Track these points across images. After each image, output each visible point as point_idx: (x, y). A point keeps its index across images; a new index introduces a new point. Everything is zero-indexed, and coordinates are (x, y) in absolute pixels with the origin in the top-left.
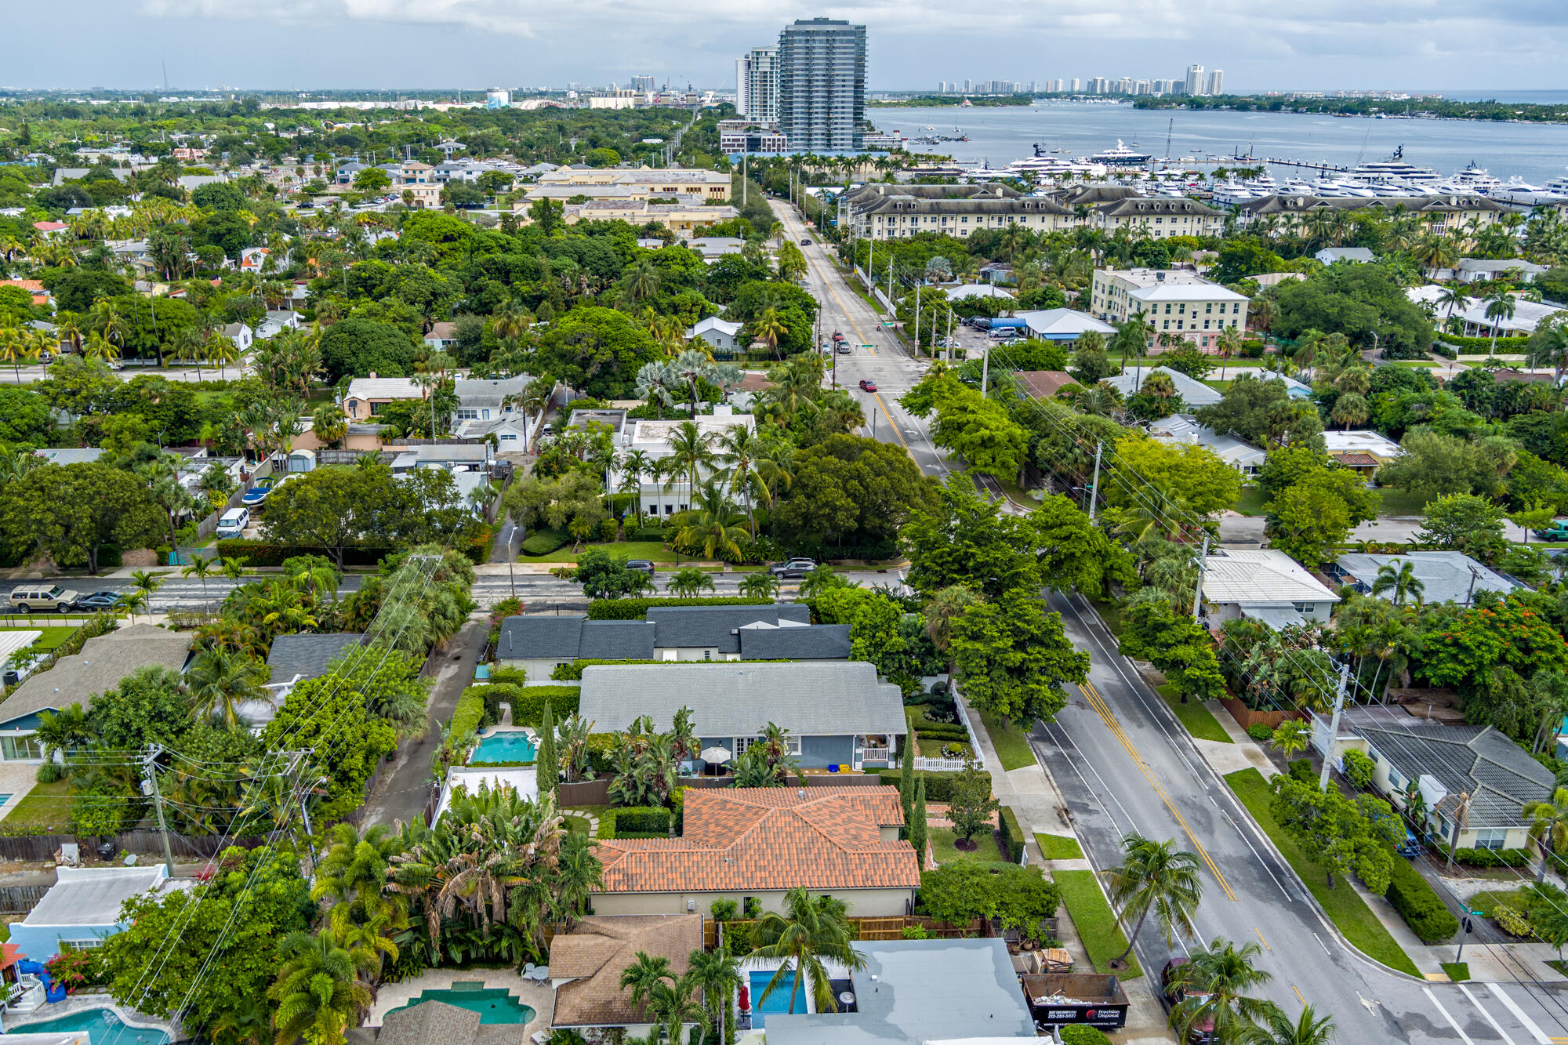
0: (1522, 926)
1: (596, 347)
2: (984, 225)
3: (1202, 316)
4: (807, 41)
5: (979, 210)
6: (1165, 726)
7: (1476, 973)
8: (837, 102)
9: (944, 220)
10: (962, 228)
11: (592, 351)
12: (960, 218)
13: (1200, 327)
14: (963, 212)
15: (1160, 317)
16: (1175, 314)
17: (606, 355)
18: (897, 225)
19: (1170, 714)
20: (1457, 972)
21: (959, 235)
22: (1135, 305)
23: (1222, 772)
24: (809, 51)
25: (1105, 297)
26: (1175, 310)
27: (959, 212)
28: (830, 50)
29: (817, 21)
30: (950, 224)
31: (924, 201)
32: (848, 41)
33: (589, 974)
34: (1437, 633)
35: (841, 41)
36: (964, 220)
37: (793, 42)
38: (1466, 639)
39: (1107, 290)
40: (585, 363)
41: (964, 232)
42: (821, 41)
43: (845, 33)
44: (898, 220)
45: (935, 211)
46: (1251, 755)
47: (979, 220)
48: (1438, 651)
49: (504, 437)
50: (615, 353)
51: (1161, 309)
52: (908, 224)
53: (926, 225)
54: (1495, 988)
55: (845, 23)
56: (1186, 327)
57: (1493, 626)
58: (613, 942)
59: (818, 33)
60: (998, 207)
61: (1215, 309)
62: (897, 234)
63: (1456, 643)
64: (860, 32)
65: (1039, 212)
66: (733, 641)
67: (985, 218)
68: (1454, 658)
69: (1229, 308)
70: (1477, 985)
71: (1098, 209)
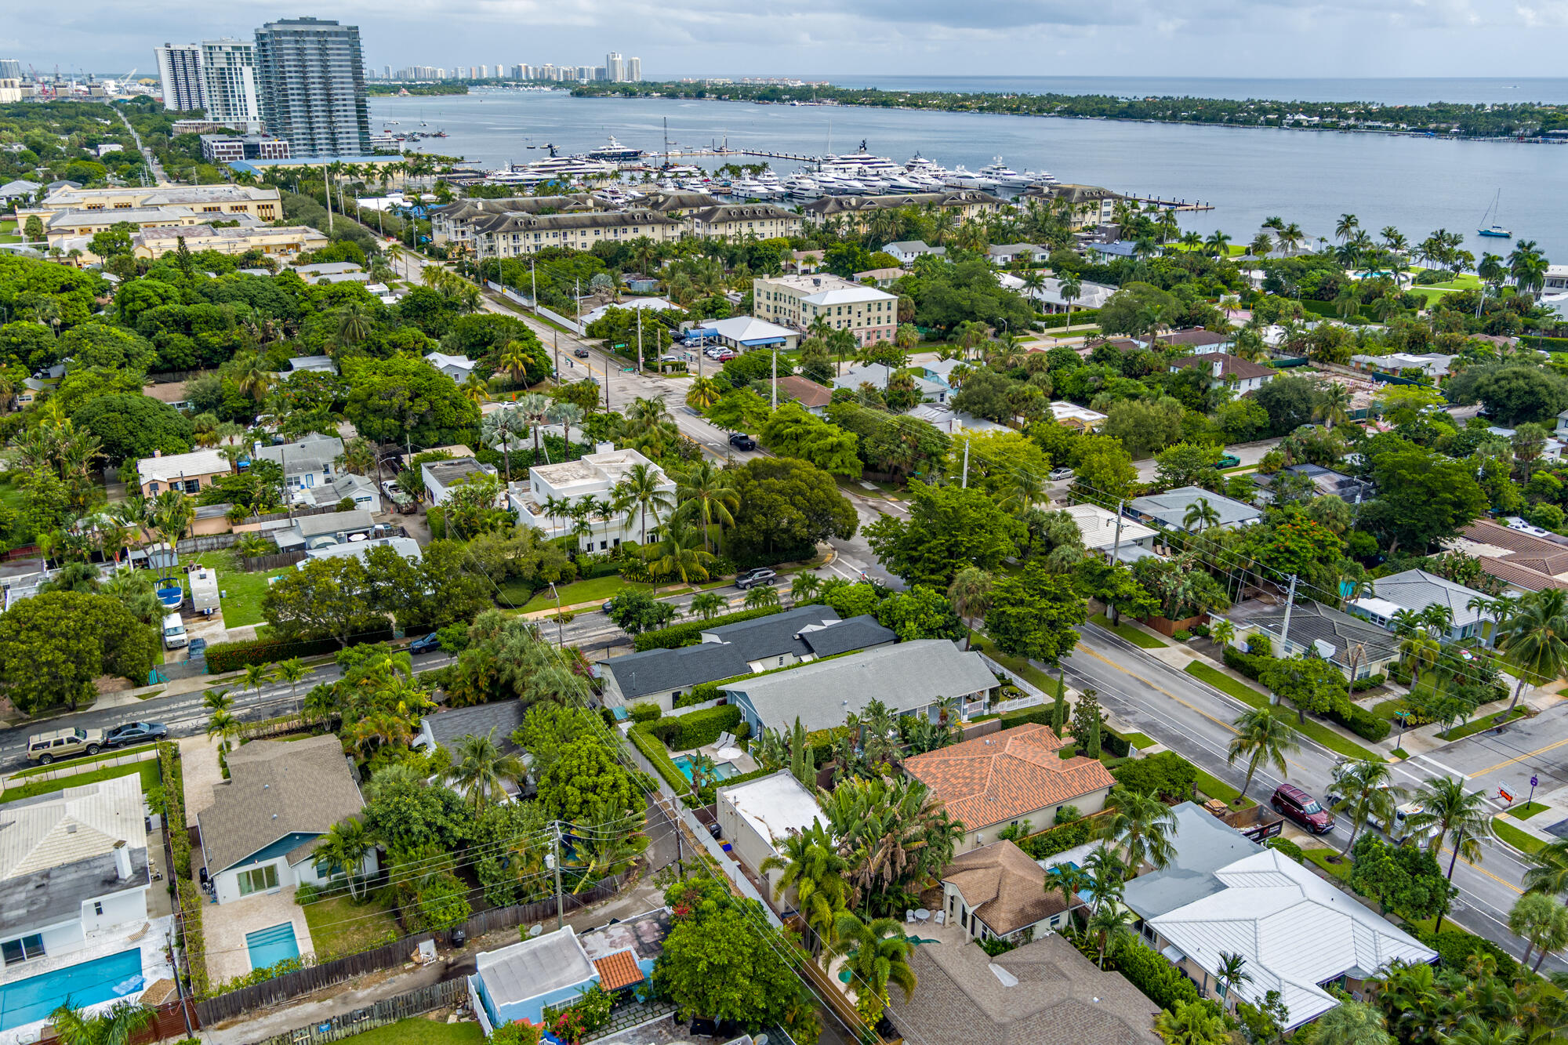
0: (1411, 719)
1: (411, 399)
2: (601, 237)
3: (865, 315)
4: (297, 42)
5: (595, 224)
6: (1117, 644)
7: (1411, 752)
8: (338, 105)
9: (565, 234)
10: (583, 241)
11: (408, 404)
12: (579, 232)
13: (864, 324)
14: (580, 226)
15: (833, 319)
16: (845, 316)
17: (422, 406)
18: (522, 242)
19: (1114, 636)
20: (1400, 754)
21: (580, 248)
22: (810, 309)
23: (1182, 668)
24: (301, 52)
25: (771, 303)
26: (845, 311)
27: (578, 227)
28: (323, 51)
29: (303, 21)
30: (570, 238)
31: (544, 218)
32: (341, 43)
33: (994, 895)
34: (1270, 546)
35: (334, 42)
36: (583, 234)
37: (280, 42)
38: (1292, 546)
39: (772, 296)
40: (401, 415)
41: (584, 245)
42: (312, 42)
43: (337, 34)
44: (521, 237)
45: (556, 226)
46: (1188, 653)
47: (597, 233)
48: (1276, 558)
49: (360, 500)
50: (431, 403)
51: (834, 311)
52: (531, 241)
53: (549, 241)
54: (1423, 757)
55: (335, 23)
56: (854, 325)
57: (1301, 536)
58: (991, 871)
59: (308, 34)
60: (612, 220)
61: (874, 308)
62: (522, 251)
63: (1287, 550)
64: (353, 33)
65: (649, 223)
66: (800, 645)
67: (602, 231)
68: (1289, 561)
69: (884, 306)
70: (1414, 758)
71: (693, 216)
